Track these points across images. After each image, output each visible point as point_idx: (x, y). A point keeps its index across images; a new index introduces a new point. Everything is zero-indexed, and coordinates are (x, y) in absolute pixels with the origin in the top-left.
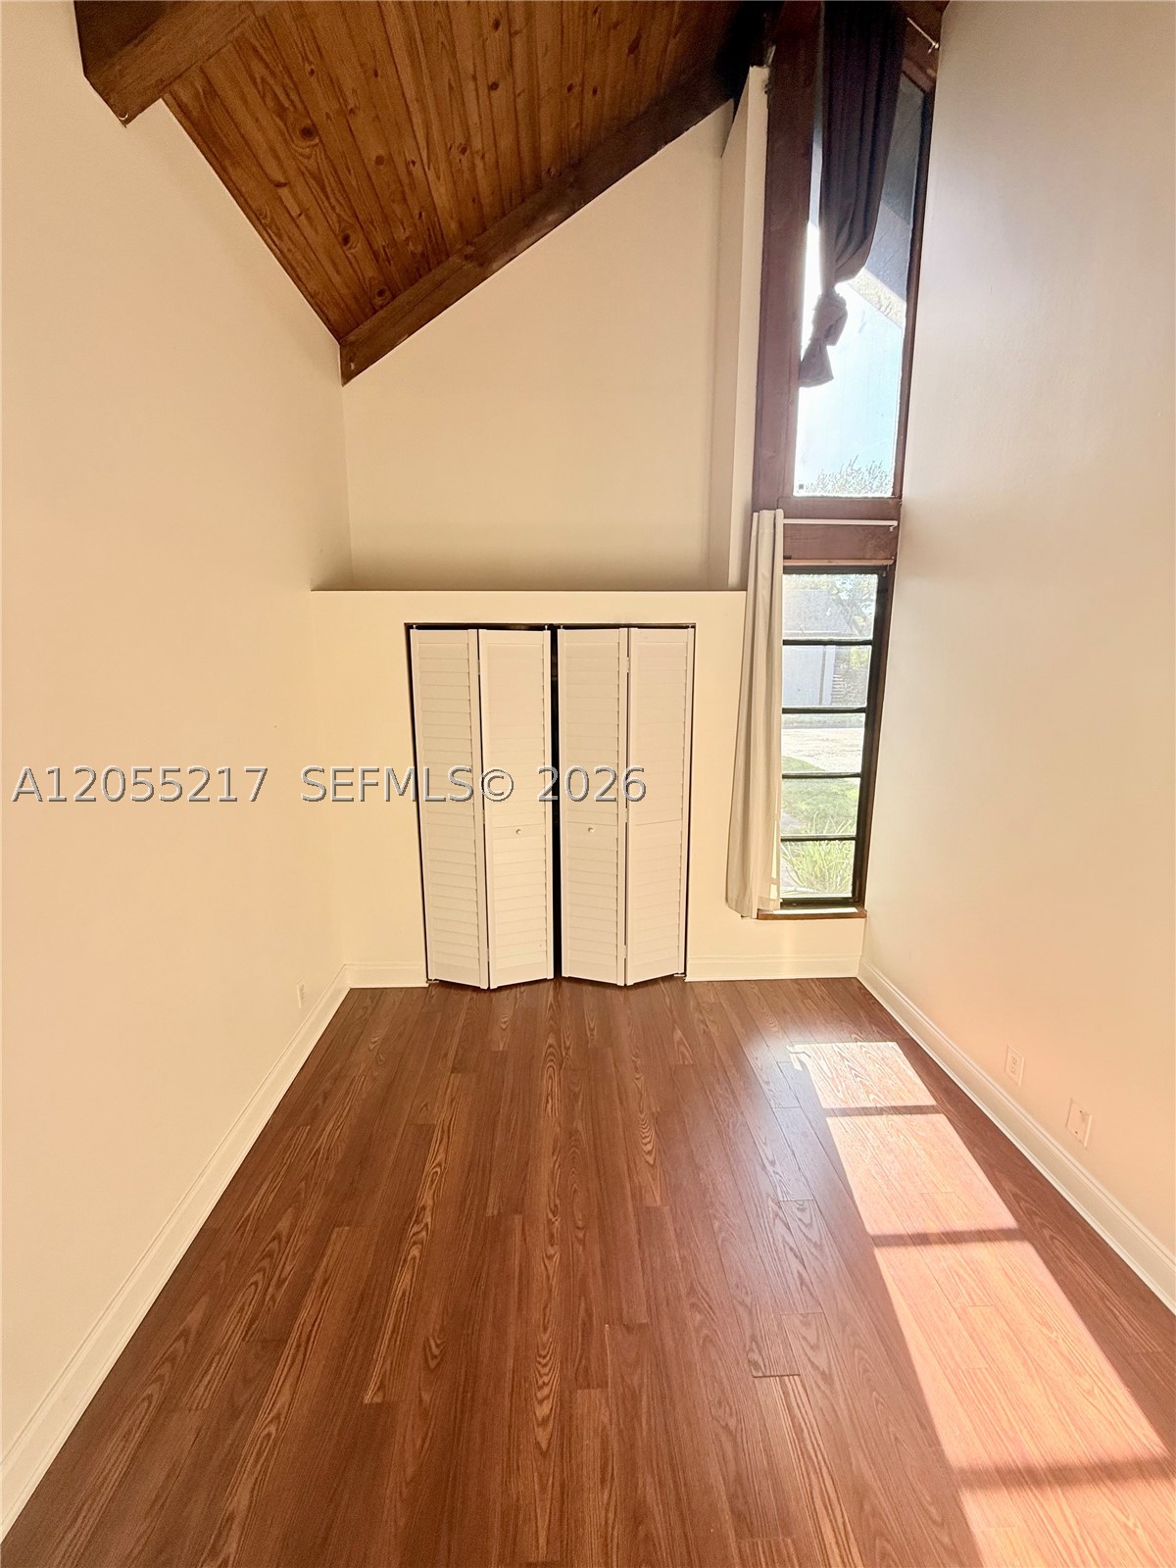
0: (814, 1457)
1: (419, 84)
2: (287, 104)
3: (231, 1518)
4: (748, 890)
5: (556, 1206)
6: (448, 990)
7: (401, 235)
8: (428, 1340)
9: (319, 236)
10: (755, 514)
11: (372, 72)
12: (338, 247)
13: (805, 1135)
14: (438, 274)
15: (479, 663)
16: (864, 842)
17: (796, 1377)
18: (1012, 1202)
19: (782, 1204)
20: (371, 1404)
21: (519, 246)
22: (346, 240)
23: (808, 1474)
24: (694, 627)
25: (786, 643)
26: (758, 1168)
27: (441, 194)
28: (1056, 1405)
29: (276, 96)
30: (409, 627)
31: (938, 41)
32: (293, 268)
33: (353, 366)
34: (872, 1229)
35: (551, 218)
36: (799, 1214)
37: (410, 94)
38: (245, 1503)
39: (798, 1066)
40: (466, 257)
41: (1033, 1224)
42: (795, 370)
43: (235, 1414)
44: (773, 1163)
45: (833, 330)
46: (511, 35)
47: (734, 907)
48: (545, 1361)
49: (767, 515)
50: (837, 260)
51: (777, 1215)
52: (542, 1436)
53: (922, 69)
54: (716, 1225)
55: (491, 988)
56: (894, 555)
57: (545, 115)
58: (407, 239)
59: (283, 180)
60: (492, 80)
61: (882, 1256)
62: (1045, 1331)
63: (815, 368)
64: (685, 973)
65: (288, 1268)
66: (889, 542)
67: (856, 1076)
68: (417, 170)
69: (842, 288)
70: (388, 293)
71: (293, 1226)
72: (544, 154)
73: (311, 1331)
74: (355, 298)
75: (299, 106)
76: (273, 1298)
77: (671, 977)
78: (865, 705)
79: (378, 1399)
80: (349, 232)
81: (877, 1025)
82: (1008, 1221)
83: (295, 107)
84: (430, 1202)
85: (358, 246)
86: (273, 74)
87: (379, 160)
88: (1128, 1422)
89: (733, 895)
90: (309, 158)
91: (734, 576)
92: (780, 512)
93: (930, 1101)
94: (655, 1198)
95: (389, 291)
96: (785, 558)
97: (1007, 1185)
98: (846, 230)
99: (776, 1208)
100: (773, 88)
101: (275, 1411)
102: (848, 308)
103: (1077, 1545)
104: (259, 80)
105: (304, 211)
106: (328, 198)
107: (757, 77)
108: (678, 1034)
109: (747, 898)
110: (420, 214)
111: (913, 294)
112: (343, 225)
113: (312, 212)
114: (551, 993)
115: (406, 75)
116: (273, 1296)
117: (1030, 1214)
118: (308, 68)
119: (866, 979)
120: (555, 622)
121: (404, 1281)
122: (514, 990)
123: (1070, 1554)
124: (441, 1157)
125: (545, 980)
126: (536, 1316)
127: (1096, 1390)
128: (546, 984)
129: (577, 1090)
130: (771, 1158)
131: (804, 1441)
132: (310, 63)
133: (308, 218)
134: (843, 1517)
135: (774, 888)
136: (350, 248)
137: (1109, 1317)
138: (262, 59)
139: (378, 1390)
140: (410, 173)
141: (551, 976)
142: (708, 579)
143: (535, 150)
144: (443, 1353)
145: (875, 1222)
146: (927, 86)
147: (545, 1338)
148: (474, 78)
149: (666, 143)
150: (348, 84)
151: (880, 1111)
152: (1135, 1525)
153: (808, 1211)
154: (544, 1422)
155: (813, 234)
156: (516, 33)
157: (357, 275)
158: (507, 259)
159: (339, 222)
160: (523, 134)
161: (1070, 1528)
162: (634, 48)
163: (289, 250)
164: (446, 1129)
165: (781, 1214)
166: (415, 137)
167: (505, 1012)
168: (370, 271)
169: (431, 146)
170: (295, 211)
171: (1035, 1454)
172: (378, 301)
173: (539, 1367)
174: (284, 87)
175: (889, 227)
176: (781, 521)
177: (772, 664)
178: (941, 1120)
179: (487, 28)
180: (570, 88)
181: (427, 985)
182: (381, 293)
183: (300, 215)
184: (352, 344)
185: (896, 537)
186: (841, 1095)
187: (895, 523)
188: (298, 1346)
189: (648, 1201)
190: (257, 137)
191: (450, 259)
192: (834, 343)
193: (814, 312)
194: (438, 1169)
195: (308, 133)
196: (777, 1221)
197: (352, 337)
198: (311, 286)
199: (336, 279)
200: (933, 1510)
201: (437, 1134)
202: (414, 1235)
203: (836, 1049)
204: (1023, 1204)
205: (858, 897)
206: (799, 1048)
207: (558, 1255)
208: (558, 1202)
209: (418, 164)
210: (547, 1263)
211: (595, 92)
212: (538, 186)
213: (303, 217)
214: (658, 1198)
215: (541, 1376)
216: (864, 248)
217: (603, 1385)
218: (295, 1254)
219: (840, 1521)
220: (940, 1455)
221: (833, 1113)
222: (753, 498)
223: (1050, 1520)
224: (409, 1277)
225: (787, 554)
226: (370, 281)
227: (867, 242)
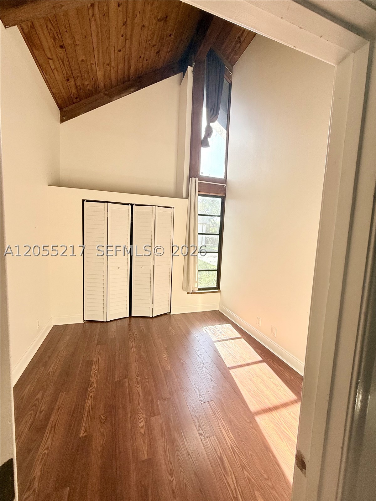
0: (218, 417)
1: (98, 43)
2: (57, 37)
3: (34, 478)
4: (189, 284)
5: (138, 375)
6: (92, 324)
7: (86, 83)
8: (100, 416)
9: (59, 77)
10: (191, 179)
11: (85, 37)
12: (65, 82)
13: (209, 347)
14: (96, 97)
15: (108, 214)
16: (219, 271)
17: (212, 401)
18: (260, 355)
19: (204, 364)
20: (82, 437)
21: (122, 95)
22: (68, 80)
23: (218, 421)
24: (174, 208)
25: (199, 215)
26: (197, 357)
27: (100, 75)
28: (273, 393)
29: (53, 34)
30: (83, 201)
31: (232, 73)
32: (49, 85)
33: (64, 118)
34: (228, 366)
35: (132, 90)
36: (209, 365)
37: (95, 46)
38: (39, 474)
39: (205, 332)
40: (105, 94)
41: (265, 358)
42: (200, 143)
43: (29, 451)
44: (201, 355)
45: (209, 135)
46: (126, 39)
47: (185, 290)
48: (140, 413)
49: (194, 179)
50: (211, 117)
51: (203, 366)
52: (142, 431)
53: (229, 78)
54: (187, 371)
55: (108, 321)
56: (225, 194)
57: (133, 63)
58: (88, 84)
59: (51, 57)
60: (119, 48)
61: (231, 371)
62: (270, 379)
63: (205, 143)
64: (170, 312)
65: (43, 408)
66: (224, 190)
67: (221, 332)
68: (94, 66)
69: (211, 124)
70: (78, 99)
71: (43, 396)
72: (131, 72)
73: (56, 423)
74: (68, 98)
75: (61, 39)
76: (39, 417)
77: (166, 314)
78: (219, 233)
79: (85, 434)
80: (69, 78)
81: (225, 320)
82: (260, 359)
83: (59, 39)
84: (95, 381)
85: (72, 82)
86: (54, 28)
87: (83, 61)
88: (288, 393)
89: (185, 286)
90: (61, 54)
91: (184, 195)
92: (197, 178)
93: (240, 336)
94: (169, 367)
95: (79, 98)
96: (198, 191)
97: (259, 351)
98: (212, 111)
99: (203, 365)
100: (194, 72)
101: (46, 446)
102: (213, 130)
103: (279, 419)
104: (49, 29)
105: (56, 68)
106: (64, 66)
107: (190, 69)
108: (170, 328)
109: (189, 286)
110: (93, 79)
111: (228, 130)
112: (68, 75)
113: (58, 70)
114: (128, 321)
115: (95, 40)
116: (39, 416)
117: (264, 356)
118: (65, 30)
119: (221, 310)
120: (132, 203)
121: (89, 402)
122: (116, 321)
123: (278, 421)
124: (97, 368)
125: (126, 318)
126: (136, 403)
127: (281, 389)
128: (127, 319)
129: (141, 345)
130: (200, 354)
131: (216, 413)
132: (66, 28)
133: (57, 70)
134: (227, 427)
135: (196, 284)
136: (69, 83)
137: (282, 373)
138: (51, 23)
139: (84, 432)
140: (92, 67)
141: (128, 316)
142: (177, 195)
143: (129, 70)
144: (106, 418)
145: (229, 363)
146: (230, 83)
147: (139, 407)
148: (114, 47)
149: (165, 78)
150: (77, 38)
151: (228, 340)
152: (291, 412)
153: (211, 364)
154: (142, 427)
155: (204, 110)
156: (128, 39)
157: (69, 91)
158: (118, 98)
159: (67, 74)
160: (126, 65)
161: (278, 416)
162: (158, 52)
163: (49, 78)
164: (97, 360)
165: (204, 366)
166: (94, 57)
167: (113, 326)
168: (74, 91)
169: (99, 61)
170: (53, 67)
171: (270, 405)
172: (75, 100)
173: (139, 415)
174: (57, 33)
175: (222, 113)
176: (197, 181)
177: (195, 219)
178: (243, 340)
179: (120, 36)
180: (140, 57)
181: (84, 322)
182: (76, 98)
183: (54, 69)
184: (65, 111)
185: (226, 189)
186: (217, 337)
187: (225, 185)
188: (52, 427)
189: (166, 369)
190: (45, 43)
191: (100, 94)
192: (210, 138)
193: (205, 129)
194: (96, 372)
195: (62, 47)
196: (204, 368)
197: (64, 109)
198: (54, 91)
199: (63, 91)
200: (248, 421)
201: (94, 362)
202: (90, 390)
203: (215, 327)
204: (263, 354)
205: (218, 287)
206: (205, 328)
207: (141, 387)
208: (139, 373)
209: (94, 64)
210: (138, 389)
211: (147, 60)
212: (129, 81)
213: (55, 70)
214: (169, 368)
215: (139, 417)
216: (216, 116)
217: (159, 414)
218: (45, 403)
219: (226, 428)
220: (249, 409)
221: (216, 342)
222: (189, 175)
223: (274, 416)
224: (91, 400)
225: (199, 190)
226: (73, 94)
227: (217, 115)
